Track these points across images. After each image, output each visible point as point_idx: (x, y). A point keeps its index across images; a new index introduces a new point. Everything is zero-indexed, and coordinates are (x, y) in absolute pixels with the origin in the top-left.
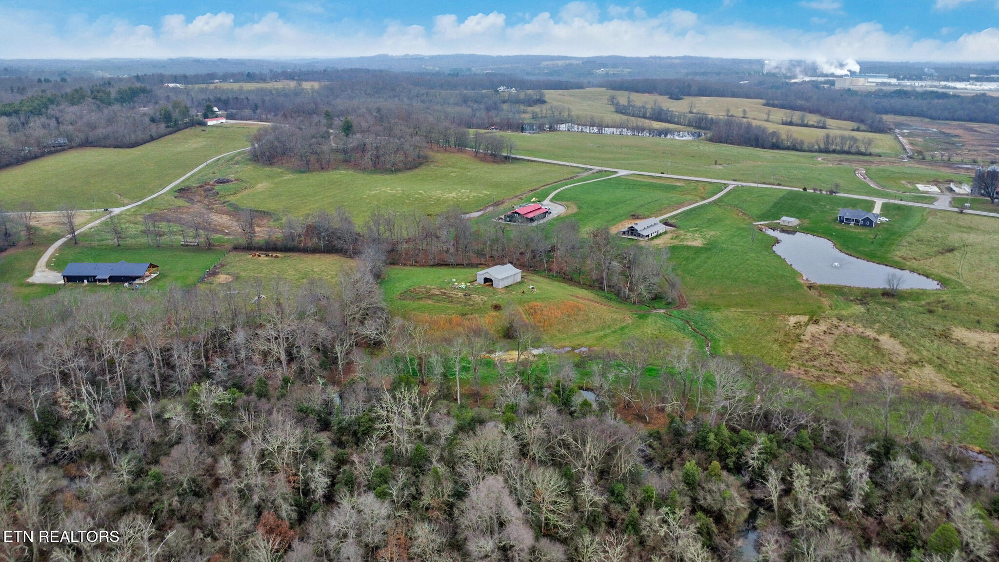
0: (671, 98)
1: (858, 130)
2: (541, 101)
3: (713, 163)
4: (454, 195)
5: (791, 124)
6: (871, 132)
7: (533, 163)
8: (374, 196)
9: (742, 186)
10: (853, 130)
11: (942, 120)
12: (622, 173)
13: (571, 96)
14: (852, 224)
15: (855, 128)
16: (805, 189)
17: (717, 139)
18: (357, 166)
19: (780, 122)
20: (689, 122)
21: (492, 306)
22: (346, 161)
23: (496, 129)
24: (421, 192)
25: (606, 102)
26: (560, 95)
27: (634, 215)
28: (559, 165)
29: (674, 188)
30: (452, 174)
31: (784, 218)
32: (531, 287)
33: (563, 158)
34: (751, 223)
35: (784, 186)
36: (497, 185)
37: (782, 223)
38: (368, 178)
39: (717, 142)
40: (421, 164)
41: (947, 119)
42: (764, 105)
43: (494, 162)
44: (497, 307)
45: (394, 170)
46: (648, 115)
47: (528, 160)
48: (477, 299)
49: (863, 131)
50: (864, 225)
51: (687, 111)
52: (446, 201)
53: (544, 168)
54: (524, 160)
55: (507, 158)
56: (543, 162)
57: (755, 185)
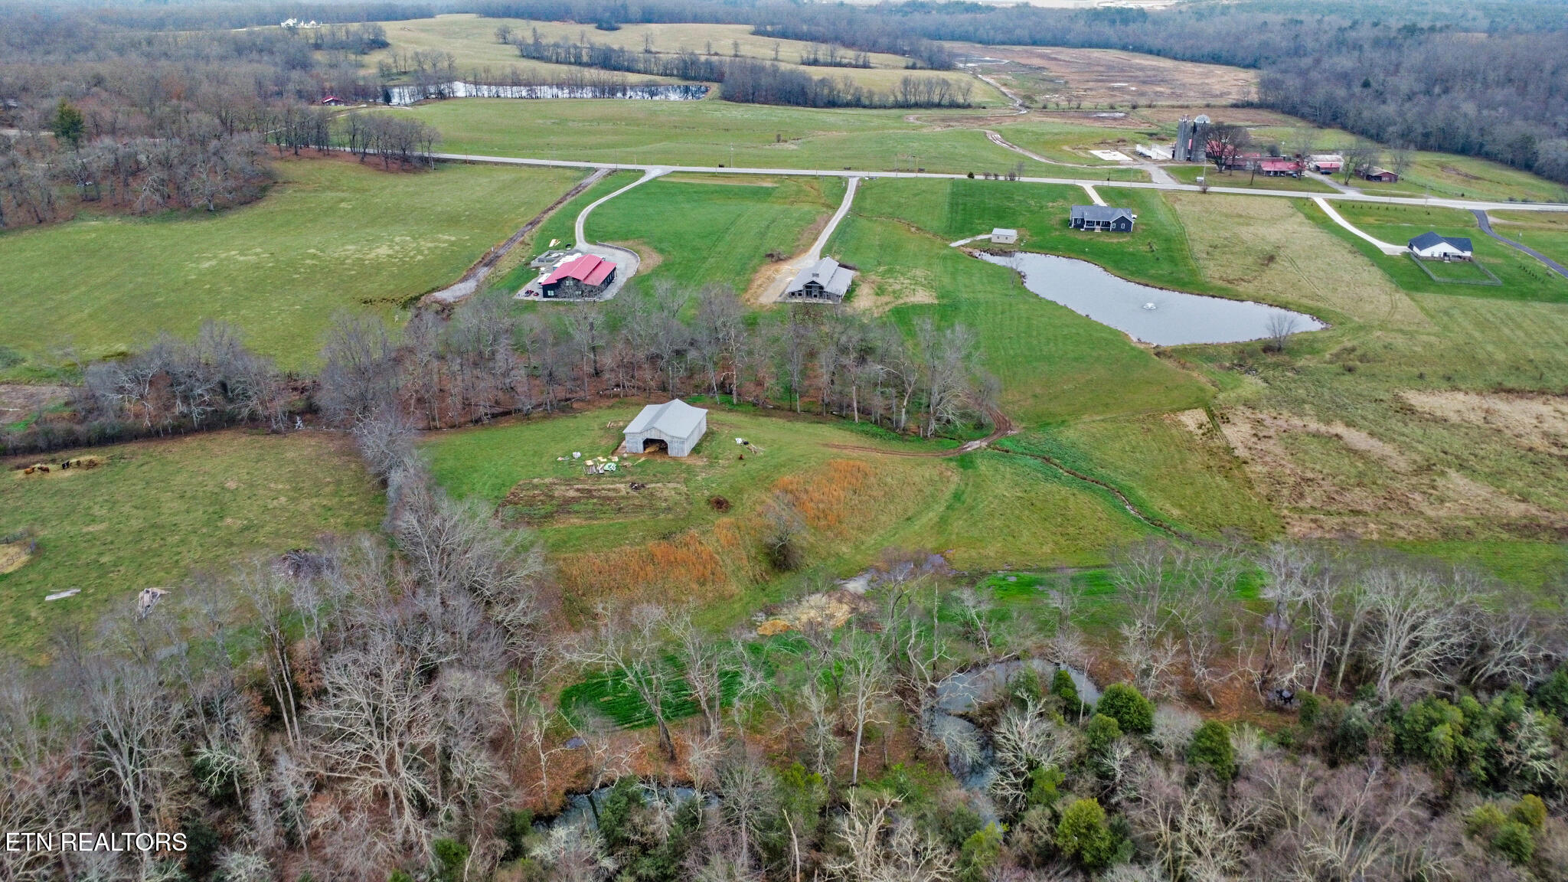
0: (600, 28)
1: (914, 67)
2: (379, 44)
3: (774, 138)
4: (383, 251)
5: (815, 63)
6: (932, 69)
7: (476, 166)
8: (213, 272)
9: (871, 179)
10: (907, 68)
11: (998, 44)
12: (654, 171)
13: (422, 31)
14: (1098, 229)
15: (910, 64)
16: (971, 176)
17: (739, 96)
18: (121, 207)
19: (799, 60)
20: (666, 68)
21: (709, 502)
22: (90, 200)
23: (337, 102)
24: (312, 251)
25: (494, 39)
26: (403, 29)
27: (771, 256)
28: (530, 166)
29: (767, 193)
30: (343, 205)
31: (996, 231)
32: (739, 441)
33: (519, 150)
34: (947, 246)
35: (929, 172)
36: (452, 220)
37: (994, 240)
38: (164, 232)
39: (742, 102)
40: (264, 189)
41: (1003, 43)
42: (754, 33)
43: (407, 171)
44: (720, 504)
45: (215, 209)
46: (585, 59)
47: (465, 162)
48: (666, 493)
49: (921, 68)
50: (1118, 230)
51: (641, 49)
52: (378, 267)
53: (506, 176)
54: (455, 161)
55: (425, 161)
56: (496, 163)
57: (893, 175)
